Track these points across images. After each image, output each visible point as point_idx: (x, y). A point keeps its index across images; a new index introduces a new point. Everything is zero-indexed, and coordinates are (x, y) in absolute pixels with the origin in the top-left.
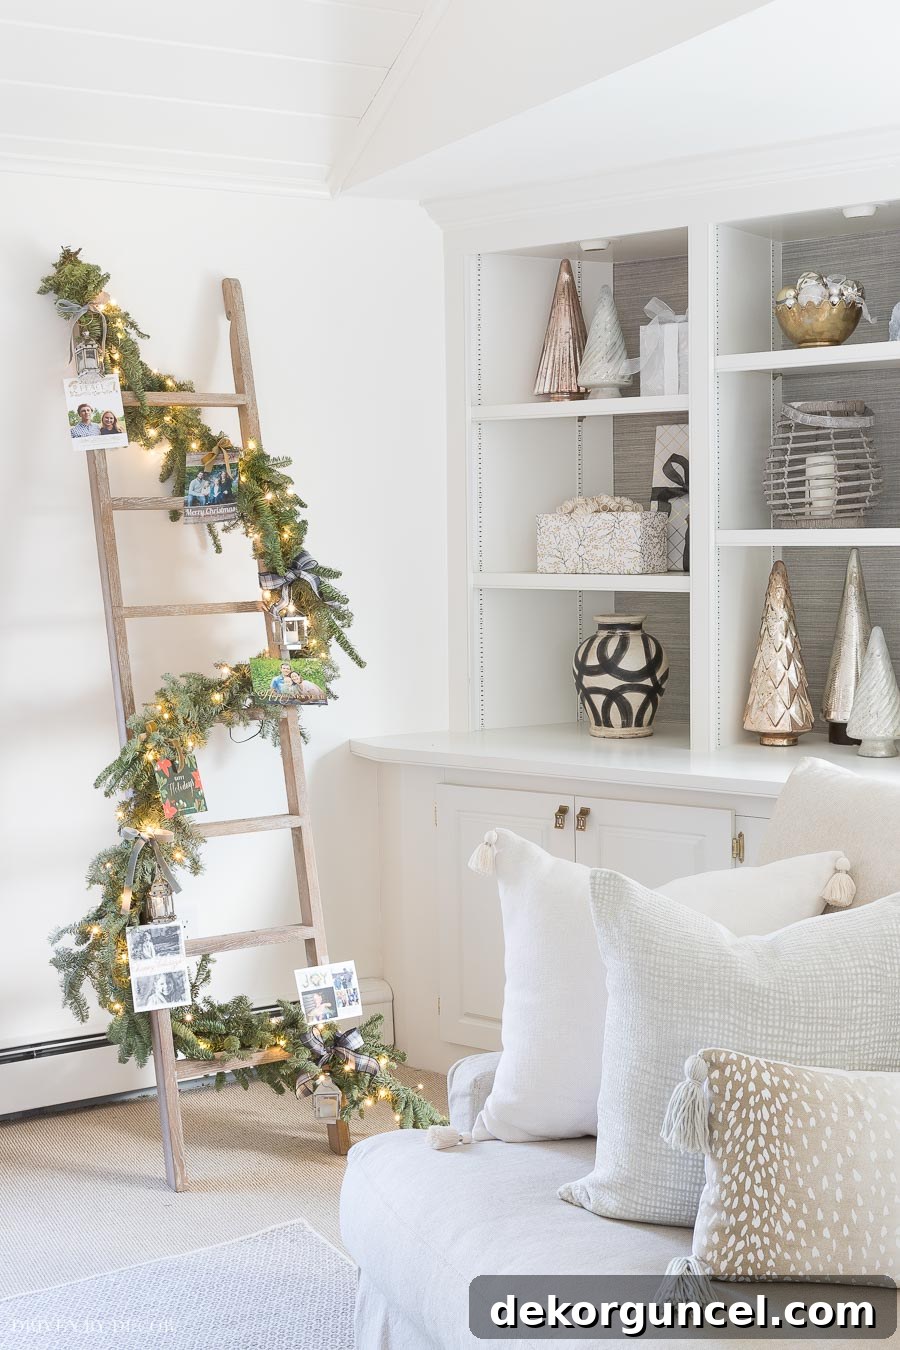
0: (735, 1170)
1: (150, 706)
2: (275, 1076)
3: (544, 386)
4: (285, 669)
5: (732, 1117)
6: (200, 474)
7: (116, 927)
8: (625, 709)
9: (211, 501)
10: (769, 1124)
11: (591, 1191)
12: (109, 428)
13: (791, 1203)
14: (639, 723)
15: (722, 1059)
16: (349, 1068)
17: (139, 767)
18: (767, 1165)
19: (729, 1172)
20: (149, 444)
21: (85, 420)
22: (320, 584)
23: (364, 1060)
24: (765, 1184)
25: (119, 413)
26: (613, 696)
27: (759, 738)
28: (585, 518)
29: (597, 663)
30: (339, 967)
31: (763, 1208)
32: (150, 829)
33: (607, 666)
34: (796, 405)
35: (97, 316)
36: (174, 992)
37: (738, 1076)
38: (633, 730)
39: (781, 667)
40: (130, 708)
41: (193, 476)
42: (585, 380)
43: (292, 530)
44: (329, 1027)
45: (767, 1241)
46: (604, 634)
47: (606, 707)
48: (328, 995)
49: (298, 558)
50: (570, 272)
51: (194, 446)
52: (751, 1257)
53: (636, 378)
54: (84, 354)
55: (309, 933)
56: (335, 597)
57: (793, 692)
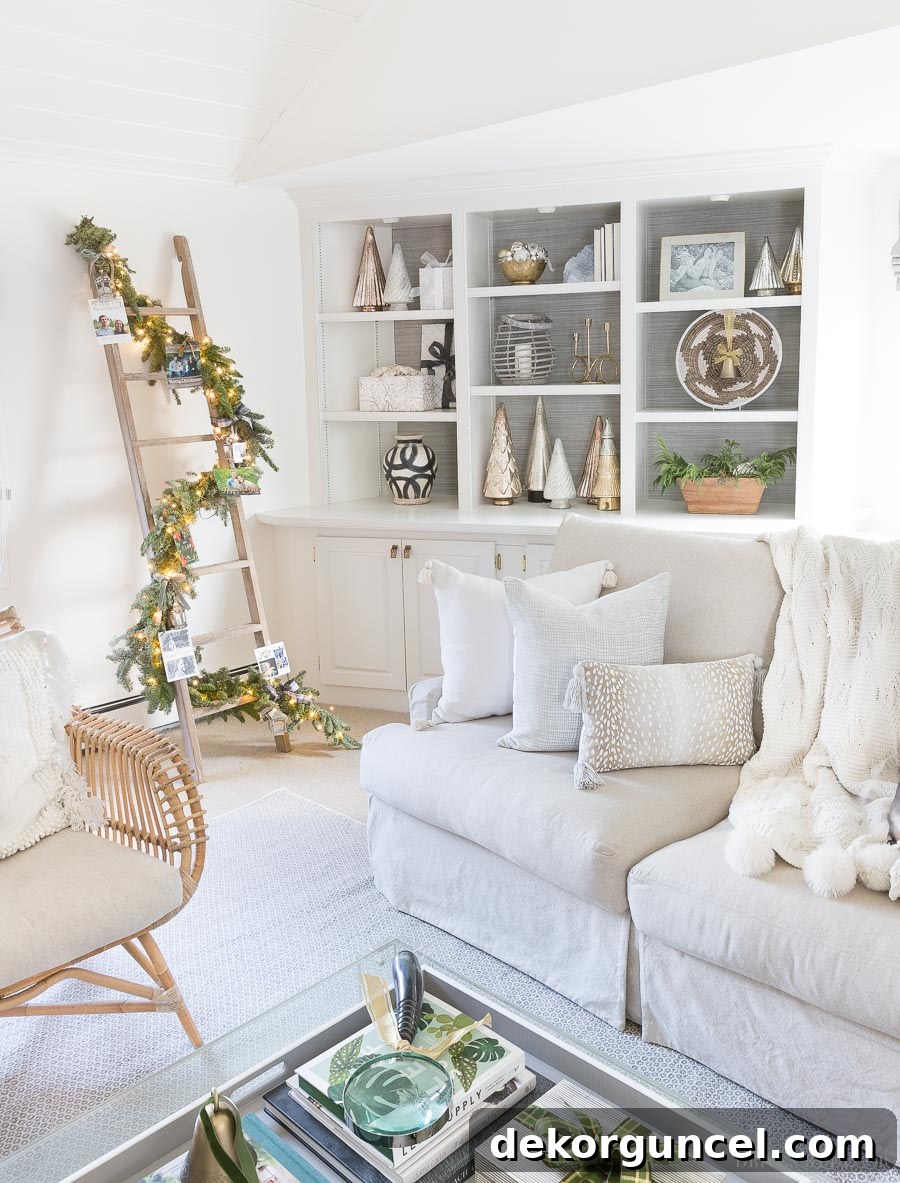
0: (602, 718)
1: (159, 501)
2: (251, 709)
3: (358, 302)
4: (233, 474)
5: (598, 693)
6: (176, 358)
7: (153, 633)
8: (417, 488)
9: (184, 374)
10: (616, 694)
11: (515, 740)
12: (119, 331)
13: (629, 730)
14: (424, 496)
15: (591, 665)
16: (292, 702)
17: (165, 537)
18: (617, 713)
19: (598, 719)
20: (137, 338)
21: (104, 326)
22: (254, 423)
23: (301, 697)
24: (617, 723)
25: (125, 321)
26: (410, 481)
27: (494, 501)
28: (389, 379)
29: (400, 463)
30: (276, 646)
31: (616, 735)
32: (170, 573)
33: (406, 464)
34: (511, 316)
35: (107, 260)
36: (189, 668)
37: (599, 673)
38: (421, 499)
39: (503, 462)
40: (147, 502)
41: (171, 359)
42: (386, 299)
43: (235, 391)
44: (277, 680)
45: (618, 750)
46: (402, 445)
47: (406, 488)
48: (272, 662)
49: (239, 408)
50: (373, 235)
51: (169, 340)
52: (611, 759)
53: (417, 299)
54: (103, 284)
55: (257, 628)
56: (264, 431)
57: (512, 475)
